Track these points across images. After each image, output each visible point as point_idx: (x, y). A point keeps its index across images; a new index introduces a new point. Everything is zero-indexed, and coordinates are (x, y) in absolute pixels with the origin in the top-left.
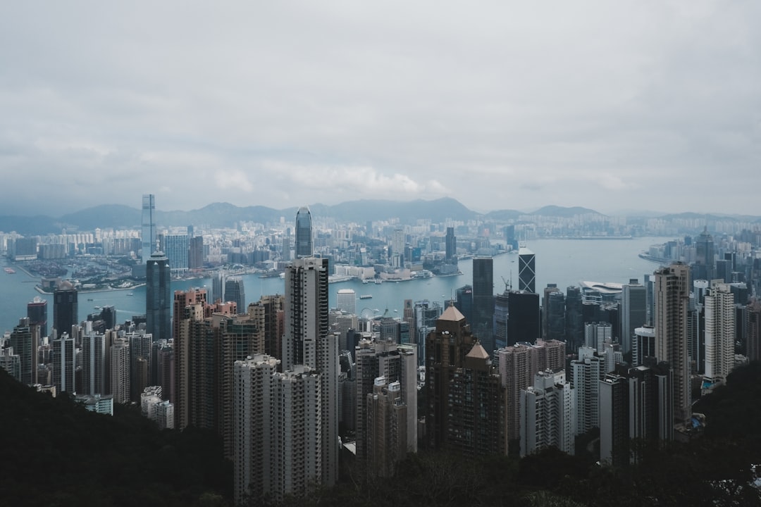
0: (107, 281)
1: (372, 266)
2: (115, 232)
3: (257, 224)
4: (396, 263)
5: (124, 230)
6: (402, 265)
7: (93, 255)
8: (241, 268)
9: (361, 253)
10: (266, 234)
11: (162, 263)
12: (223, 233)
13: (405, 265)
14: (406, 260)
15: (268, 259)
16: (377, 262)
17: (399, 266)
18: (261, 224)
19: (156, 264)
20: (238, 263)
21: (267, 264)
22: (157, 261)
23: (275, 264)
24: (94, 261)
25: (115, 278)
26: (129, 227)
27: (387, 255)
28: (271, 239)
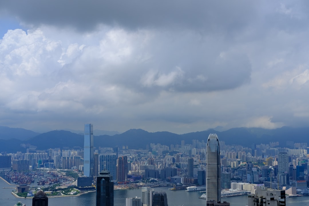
0: (59, 189)
1: (262, 183)
2: (61, 151)
3: (163, 146)
4: (282, 181)
5: (67, 149)
6: (288, 183)
7: (48, 169)
8: (156, 181)
9: (252, 172)
10: (171, 154)
11: (107, 179)
12: (137, 153)
13: (291, 183)
14: (291, 179)
15: (176, 175)
16: (266, 180)
17: (286, 183)
18: (166, 146)
19: (103, 179)
20: (152, 177)
21: (176, 179)
22: (104, 178)
23: (182, 179)
24: (48, 173)
25: (65, 187)
26: (71, 148)
27: (273, 174)
28: (176, 158)
